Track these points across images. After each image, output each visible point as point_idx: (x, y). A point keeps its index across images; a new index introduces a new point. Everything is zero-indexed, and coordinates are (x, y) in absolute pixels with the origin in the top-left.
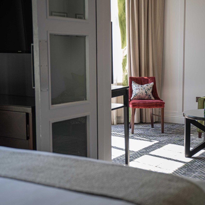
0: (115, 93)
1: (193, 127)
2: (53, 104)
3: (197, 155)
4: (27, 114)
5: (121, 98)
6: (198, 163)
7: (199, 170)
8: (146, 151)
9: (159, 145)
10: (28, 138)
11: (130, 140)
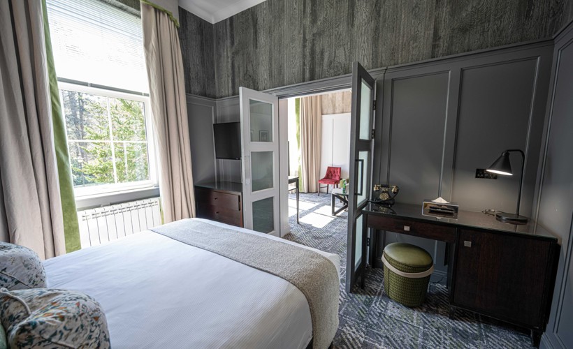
0: (291, 181)
1: (336, 199)
2: (253, 191)
3: (339, 214)
4: (239, 196)
5: (294, 184)
6: (339, 220)
7: (339, 224)
8: (311, 210)
9: (318, 207)
10: (240, 210)
11: (300, 202)
